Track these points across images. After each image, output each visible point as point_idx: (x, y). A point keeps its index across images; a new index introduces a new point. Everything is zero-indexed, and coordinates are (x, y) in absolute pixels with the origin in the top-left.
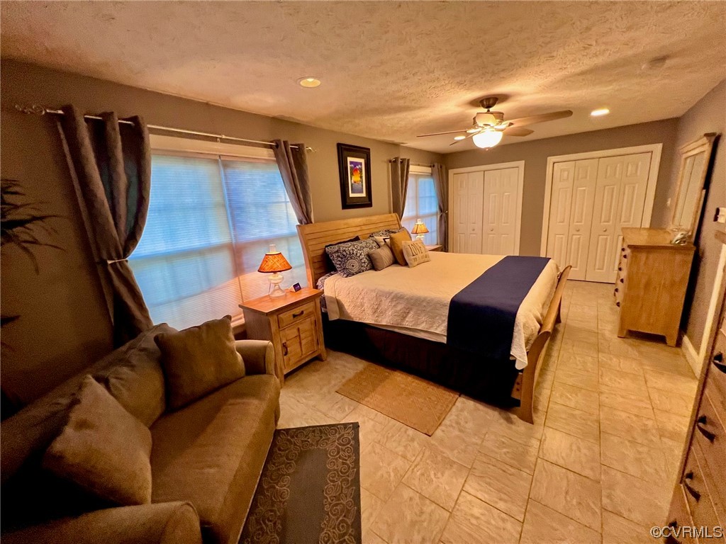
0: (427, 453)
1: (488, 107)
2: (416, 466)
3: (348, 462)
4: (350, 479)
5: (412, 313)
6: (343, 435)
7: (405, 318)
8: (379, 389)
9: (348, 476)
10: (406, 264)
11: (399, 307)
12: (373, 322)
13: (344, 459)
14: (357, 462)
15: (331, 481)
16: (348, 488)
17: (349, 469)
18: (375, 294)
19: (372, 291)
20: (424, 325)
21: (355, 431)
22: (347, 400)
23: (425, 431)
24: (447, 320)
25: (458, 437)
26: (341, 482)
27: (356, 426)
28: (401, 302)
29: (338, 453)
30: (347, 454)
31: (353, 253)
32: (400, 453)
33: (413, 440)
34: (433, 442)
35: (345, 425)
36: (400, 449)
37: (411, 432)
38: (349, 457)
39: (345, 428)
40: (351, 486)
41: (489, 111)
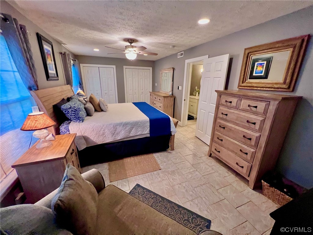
0: (166, 174)
1: (131, 43)
2: (169, 179)
3: (153, 197)
4: (161, 200)
5: (134, 129)
6: (138, 192)
7: (130, 132)
8: (126, 168)
9: (159, 200)
10: (102, 111)
11: (127, 128)
12: (112, 140)
13: (150, 198)
14: (155, 194)
15: (157, 207)
16: (164, 202)
17: (156, 198)
18: (112, 126)
19: (110, 125)
20: (139, 132)
21: (140, 187)
22: (120, 181)
23: (158, 169)
24: (149, 127)
25: (166, 164)
26: (160, 203)
27: (138, 185)
28: (128, 126)
29: (146, 198)
30: (149, 195)
31: (80, 108)
32: (161, 180)
33: (159, 174)
34: (164, 170)
35: (134, 188)
36: (159, 179)
37: (155, 173)
38: (151, 195)
39: (135, 189)
40: (164, 201)
41: (131, 45)
